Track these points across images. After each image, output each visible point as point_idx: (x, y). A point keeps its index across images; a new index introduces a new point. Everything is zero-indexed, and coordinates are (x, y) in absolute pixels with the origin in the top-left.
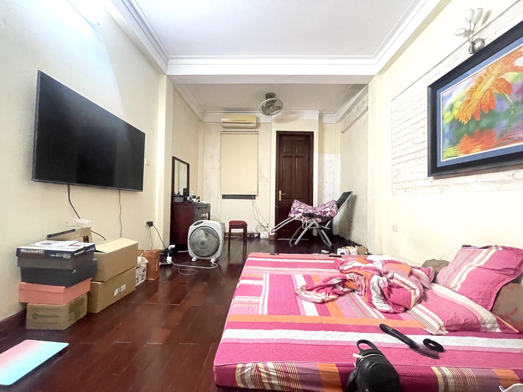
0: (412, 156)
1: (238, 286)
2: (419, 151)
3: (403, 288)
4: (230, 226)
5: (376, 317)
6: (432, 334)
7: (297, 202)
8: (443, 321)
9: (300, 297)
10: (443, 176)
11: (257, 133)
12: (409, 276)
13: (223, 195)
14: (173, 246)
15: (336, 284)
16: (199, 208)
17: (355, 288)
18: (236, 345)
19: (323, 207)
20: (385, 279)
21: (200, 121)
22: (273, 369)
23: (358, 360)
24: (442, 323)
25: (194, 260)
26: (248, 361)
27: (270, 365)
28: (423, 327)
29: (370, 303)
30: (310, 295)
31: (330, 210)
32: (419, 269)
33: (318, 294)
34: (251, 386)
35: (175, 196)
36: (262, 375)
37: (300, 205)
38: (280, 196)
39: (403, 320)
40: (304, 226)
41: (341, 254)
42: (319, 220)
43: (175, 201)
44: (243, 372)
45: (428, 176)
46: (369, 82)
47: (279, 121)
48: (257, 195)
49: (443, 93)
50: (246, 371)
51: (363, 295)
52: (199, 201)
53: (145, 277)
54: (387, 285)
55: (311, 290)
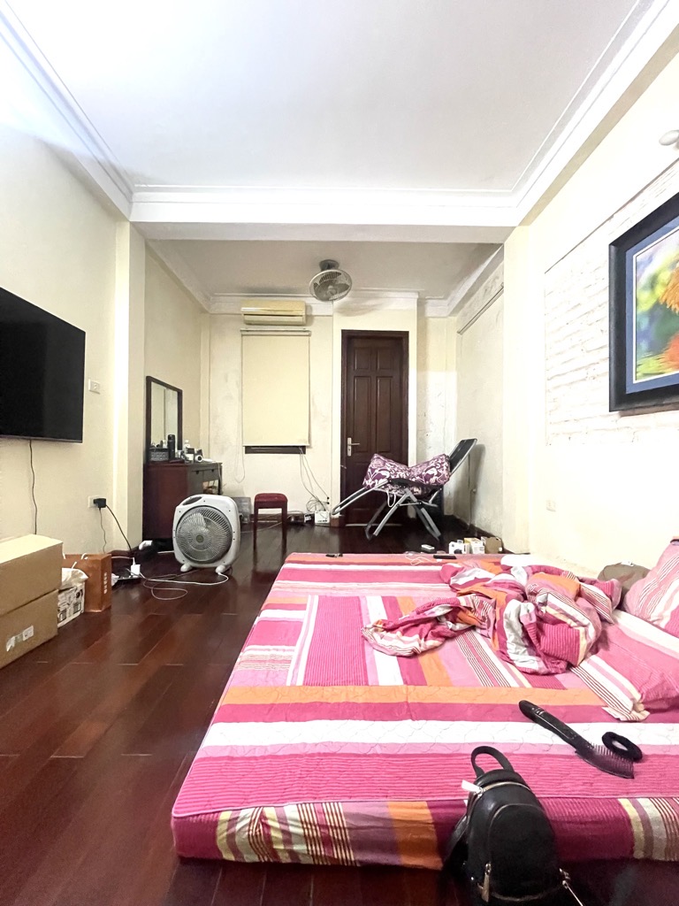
0: (582, 374)
1: (256, 623)
2: (594, 364)
3: (564, 623)
4: (256, 503)
5: (514, 684)
6: (618, 720)
7: (378, 458)
8: (639, 691)
9: (371, 645)
10: (637, 411)
11: (307, 334)
12: (575, 600)
13: (246, 447)
14: (149, 543)
15: (440, 617)
16: (197, 472)
17: (475, 623)
18: (230, 761)
19: (425, 467)
20: (531, 607)
21: (203, 311)
22: (296, 821)
23: (472, 797)
24: (638, 696)
25: (184, 568)
26: (245, 802)
27: (291, 811)
28: (602, 704)
29: (503, 654)
30: (391, 639)
31: (436, 473)
32: (592, 583)
33: (405, 638)
34: (250, 857)
35: (153, 450)
36: (273, 834)
37: (384, 464)
38: (350, 448)
39: (564, 689)
40: (391, 502)
41: (456, 552)
42: (418, 491)
43: (153, 459)
44: (232, 830)
45: (610, 411)
46: (506, 239)
47: (346, 311)
48: (308, 447)
49: (638, 257)
50: (238, 827)
51: (491, 636)
52: (200, 458)
53: (82, 607)
54: (534, 619)
55: (392, 630)
